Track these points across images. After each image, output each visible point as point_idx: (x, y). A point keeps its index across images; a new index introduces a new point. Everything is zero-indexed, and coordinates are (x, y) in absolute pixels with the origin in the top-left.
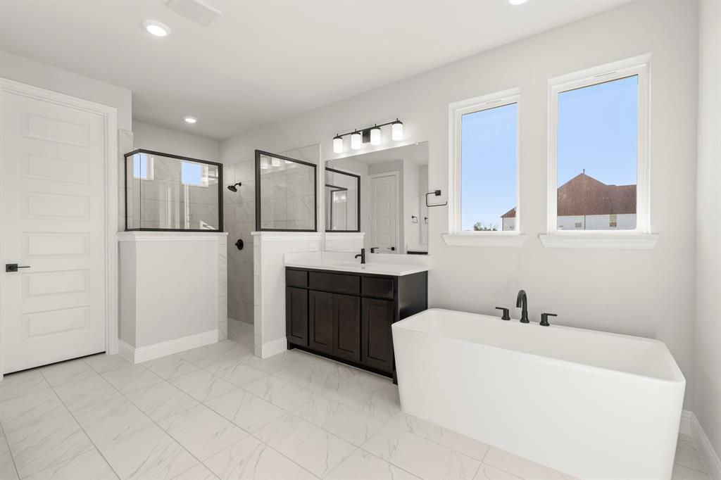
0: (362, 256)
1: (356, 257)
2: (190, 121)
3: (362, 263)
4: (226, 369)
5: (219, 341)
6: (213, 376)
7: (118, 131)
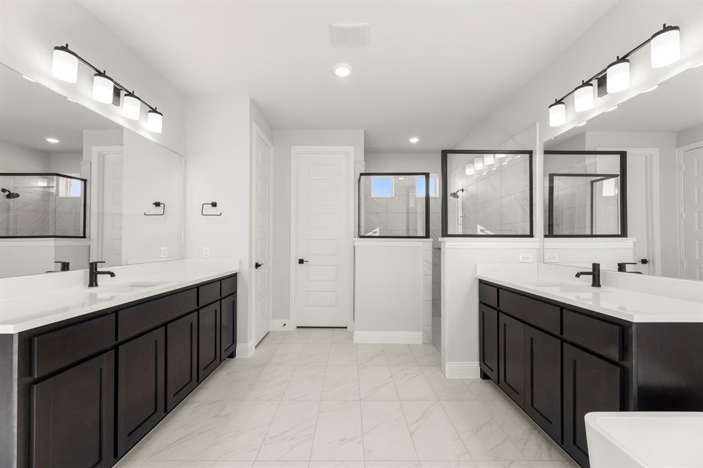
0: (595, 275)
1: (578, 275)
2: (414, 140)
3: (594, 285)
4: (406, 374)
5: (423, 344)
6: (391, 377)
7: (355, 163)
